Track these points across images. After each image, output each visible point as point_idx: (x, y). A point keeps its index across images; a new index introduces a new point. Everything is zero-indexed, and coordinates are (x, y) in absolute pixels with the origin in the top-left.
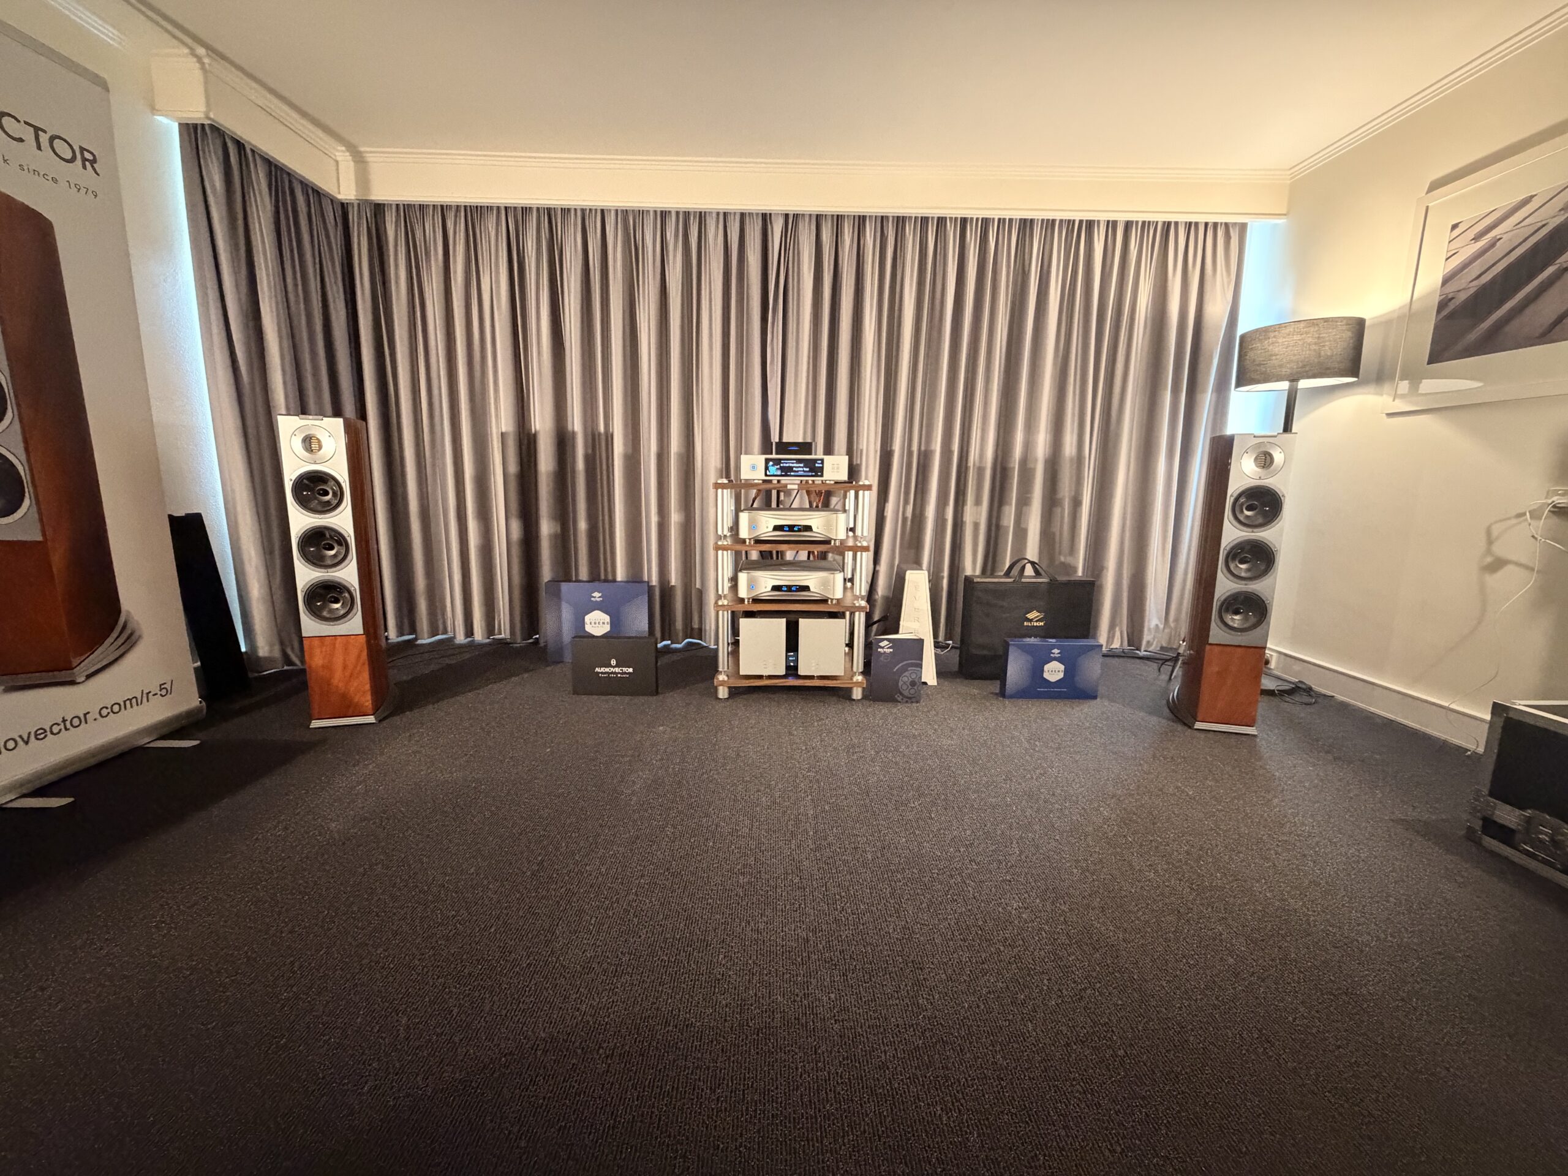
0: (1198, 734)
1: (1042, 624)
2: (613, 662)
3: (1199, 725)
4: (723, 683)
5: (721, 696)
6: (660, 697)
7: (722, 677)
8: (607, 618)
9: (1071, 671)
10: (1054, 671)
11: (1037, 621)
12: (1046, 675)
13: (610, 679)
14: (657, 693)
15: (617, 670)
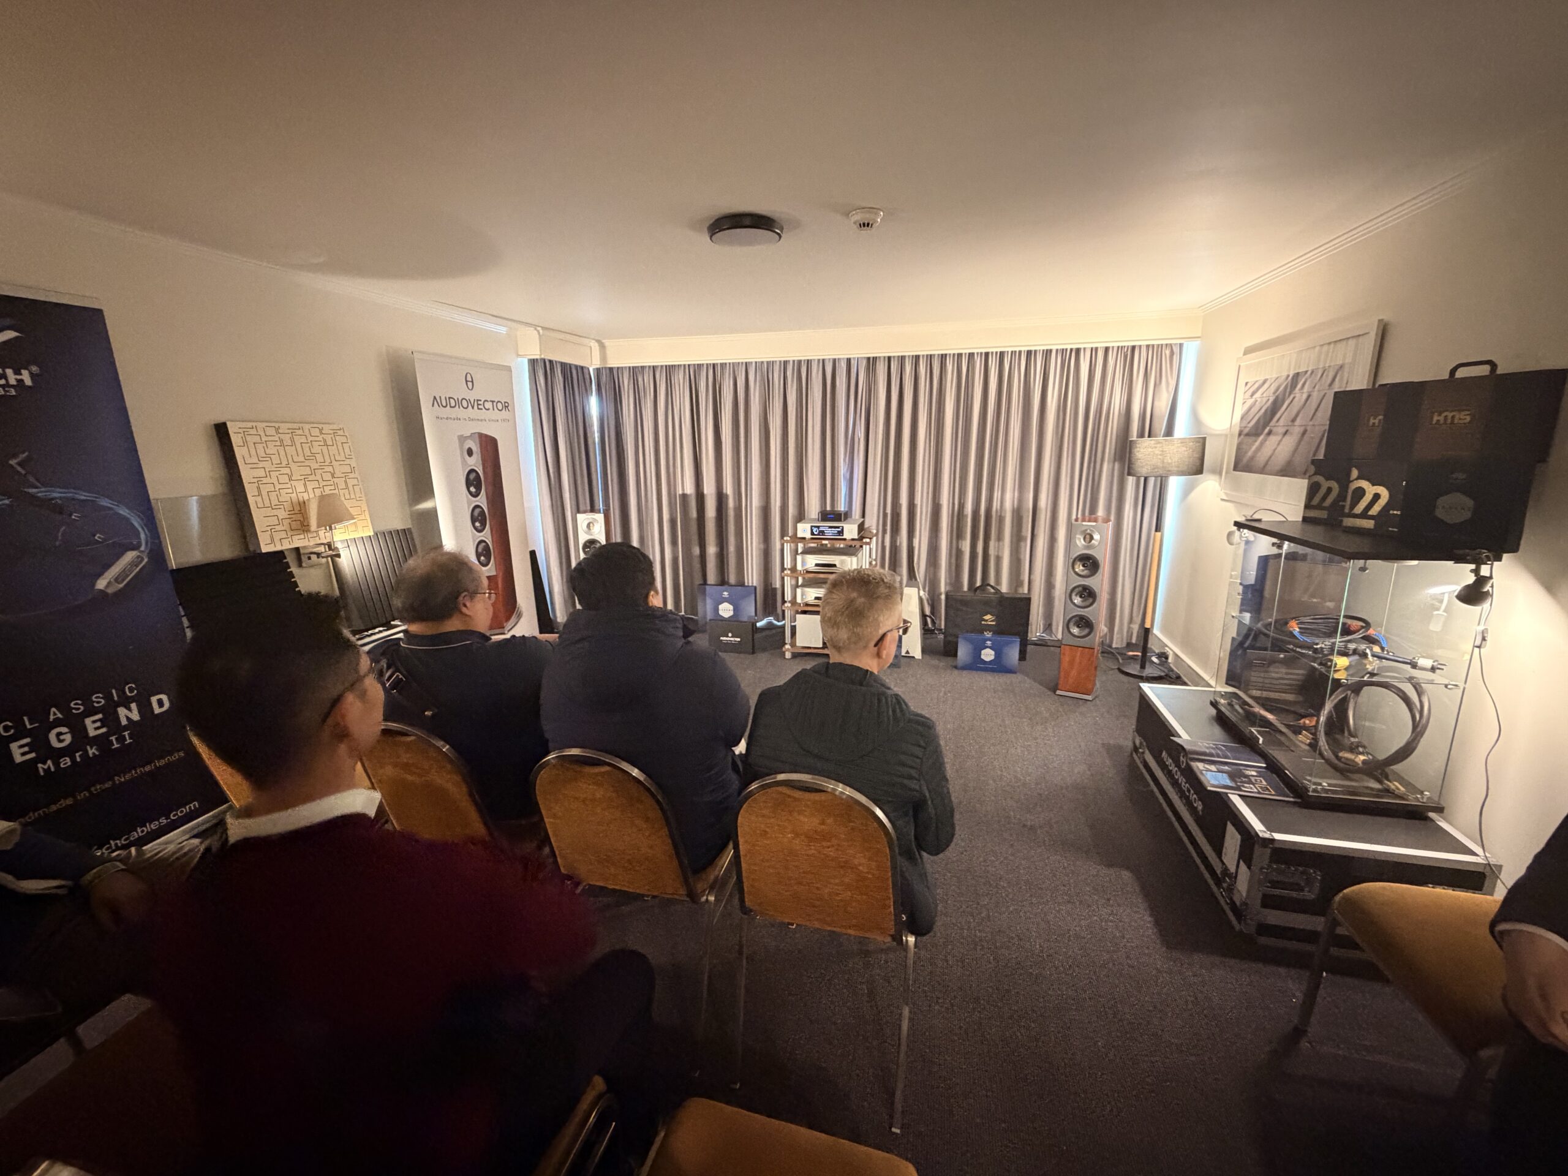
0: (1056, 697)
1: (994, 623)
2: (730, 635)
3: (1058, 692)
4: (788, 650)
5: (787, 657)
6: (755, 655)
7: (787, 646)
8: (731, 607)
9: (999, 655)
10: (988, 655)
11: (991, 621)
12: (983, 657)
13: (727, 644)
14: (753, 653)
15: (732, 639)
